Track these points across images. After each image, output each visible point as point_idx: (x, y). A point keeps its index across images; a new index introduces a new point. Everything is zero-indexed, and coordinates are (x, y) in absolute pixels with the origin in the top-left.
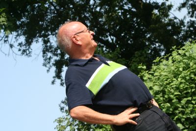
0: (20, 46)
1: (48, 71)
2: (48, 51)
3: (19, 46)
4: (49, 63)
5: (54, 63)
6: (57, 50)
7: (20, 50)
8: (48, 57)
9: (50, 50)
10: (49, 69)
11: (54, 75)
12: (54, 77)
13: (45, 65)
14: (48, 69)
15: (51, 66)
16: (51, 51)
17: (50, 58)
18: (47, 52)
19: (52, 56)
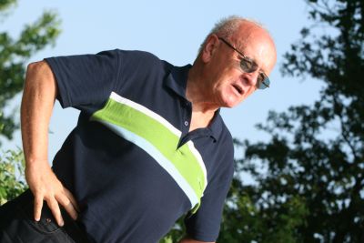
0: (302, 50)
1: (260, 126)
2: (303, 121)
3: (303, 46)
4: (278, 126)
5: (280, 139)
6: (310, 141)
7: (294, 48)
8: (291, 122)
9: (307, 125)
10: (265, 129)
11: (253, 142)
12: (247, 142)
13: (272, 116)
14: (264, 124)
15: (271, 131)
16: (304, 129)
17: (288, 126)
18: (301, 118)
19: (293, 130)
